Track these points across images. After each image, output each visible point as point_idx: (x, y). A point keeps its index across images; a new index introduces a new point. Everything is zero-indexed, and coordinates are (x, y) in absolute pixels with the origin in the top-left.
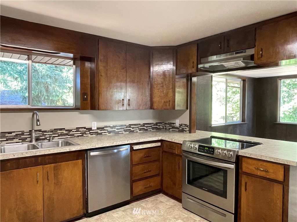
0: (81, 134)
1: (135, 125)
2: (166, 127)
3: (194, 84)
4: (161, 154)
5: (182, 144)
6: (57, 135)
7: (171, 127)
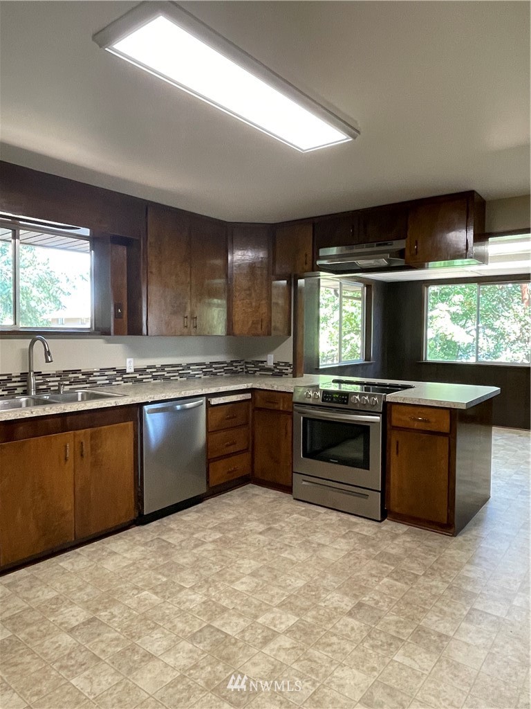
0: (108, 382)
1: (197, 364)
2: (249, 369)
3: (301, 292)
4: (251, 414)
5: (292, 393)
6: (68, 383)
7: (258, 369)
